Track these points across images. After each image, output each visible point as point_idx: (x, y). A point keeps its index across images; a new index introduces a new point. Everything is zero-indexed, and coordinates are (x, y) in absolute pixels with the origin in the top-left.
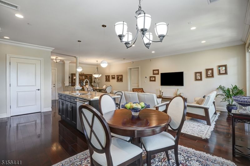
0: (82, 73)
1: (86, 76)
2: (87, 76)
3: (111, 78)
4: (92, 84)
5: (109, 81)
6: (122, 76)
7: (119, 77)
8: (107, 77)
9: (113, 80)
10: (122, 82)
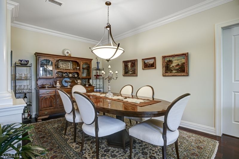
0: (67, 55)
1: (76, 62)
2: (78, 61)
3: (140, 65)
4: (91, 81)
5: (134, 73)
6: (186, 56)
7: (170, 61)
8: (129, 65)
9: (150, 72)
10: (188, 75)
